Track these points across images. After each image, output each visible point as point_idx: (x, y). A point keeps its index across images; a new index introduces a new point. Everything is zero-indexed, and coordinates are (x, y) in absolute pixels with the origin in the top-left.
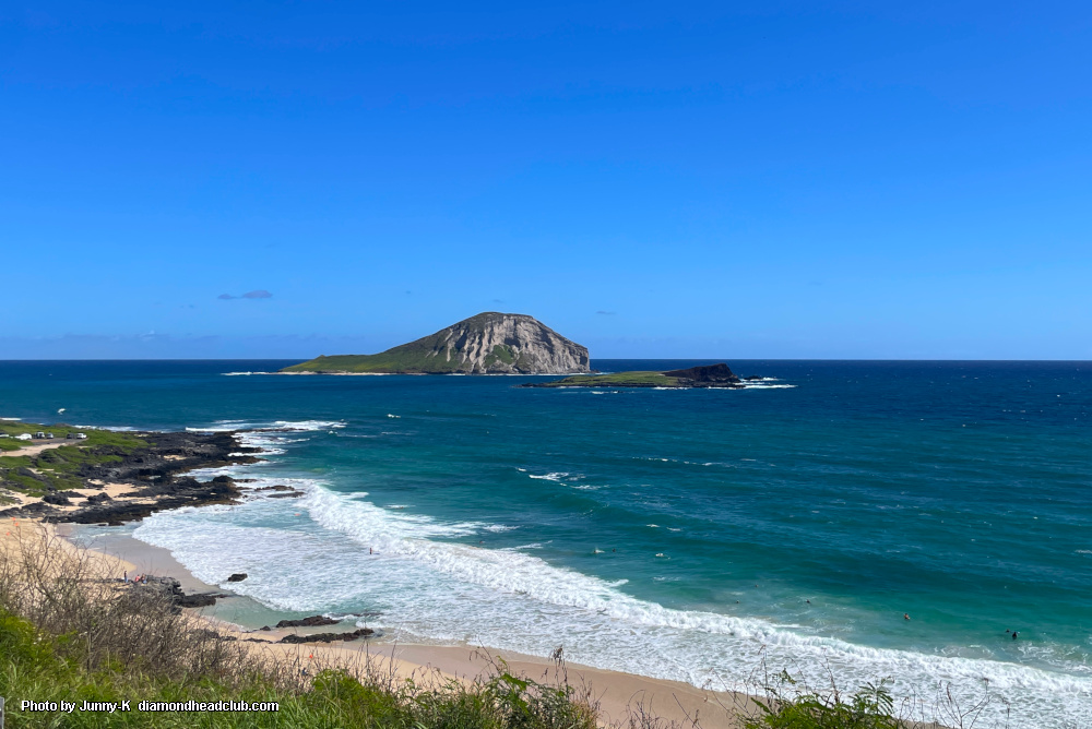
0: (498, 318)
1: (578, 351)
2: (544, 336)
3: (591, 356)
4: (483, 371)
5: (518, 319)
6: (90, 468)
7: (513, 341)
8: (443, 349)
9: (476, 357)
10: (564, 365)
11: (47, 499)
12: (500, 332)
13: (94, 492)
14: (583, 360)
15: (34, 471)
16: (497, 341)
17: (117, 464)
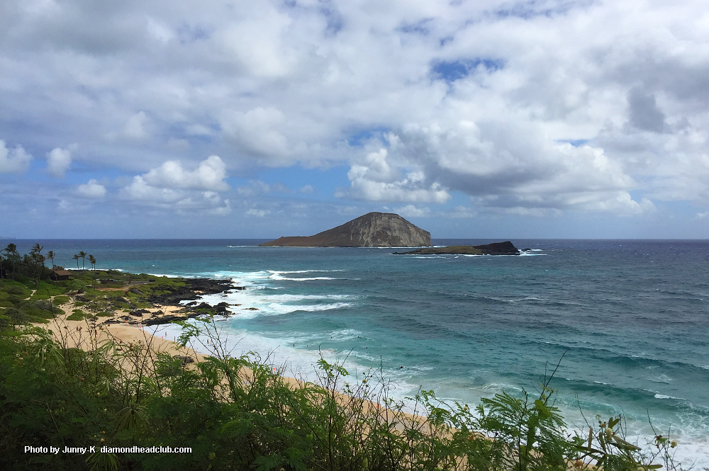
0: (379, 215)
1: (426, 234)
2: (405, 226)
4: (371, 245)
5: (390, 216)
6: (155, 297)
8: (349, 233)
9: (367, 238)
10: (416, 243)
11: (131, 313)
12: (380, 223)
13: (156, 310)
14: (428, 239)
15: (125, 298)
16: (378, 229)
17: (169, 295)
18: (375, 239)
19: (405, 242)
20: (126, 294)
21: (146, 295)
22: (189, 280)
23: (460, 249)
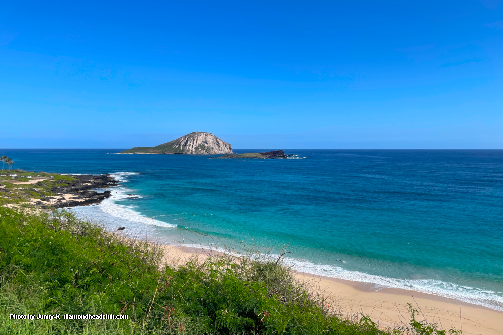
0: (199, 134)
1: (228, 146)
3: (233, 148)
5: (207, 134)
6: (56, 188)
7: (205, 142)
8: (180, 145)
9: (191, 148)
10: (223, 151)
11: (42, 200)
12: (200, 139)
13: (61, 197)
15: (36, 189)
16: (199, 142)
17: (66, 187)
18: (196, 149)
19: (216, 151)
20: (35, 186)
21: (50, 187)
23: (252, 155)
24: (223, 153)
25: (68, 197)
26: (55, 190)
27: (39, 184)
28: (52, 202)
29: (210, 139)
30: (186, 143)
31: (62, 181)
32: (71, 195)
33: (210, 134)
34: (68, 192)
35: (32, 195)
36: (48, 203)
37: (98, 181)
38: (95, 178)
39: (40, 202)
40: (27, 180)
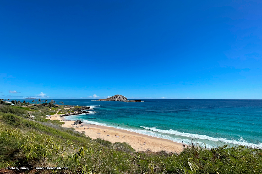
0: (118, 95)
1: (126, 98)
2: (123, 97)
3: (128, 99)
4: (117, 100)
5: (120, 95)
7: (120, 97)
8: (113, 98)
9: (116, 99)
10: (125, 100)
12: (119, 96)
14: (127, 99)
16: (118, 97)
18: (117, 99)
19: (123, 100)
20: (70, 109)
21: (73, 110)
22: (82, 107)
23: (132, 101)
24: (124, 100)
25: (77, 112)
26: (75, 110)
27: (71, 109)
28: (73, 113)
29: (121, 97)
30: (114, 98)
31: (77, 108)
32: (78, 112)
33: (121, 95)
34: (78, 111)
35: (68, 112)
36: (72, 114)
37: (87, 108)
38: (87, 107)
39: (69, 114)
40: (68, 108)
